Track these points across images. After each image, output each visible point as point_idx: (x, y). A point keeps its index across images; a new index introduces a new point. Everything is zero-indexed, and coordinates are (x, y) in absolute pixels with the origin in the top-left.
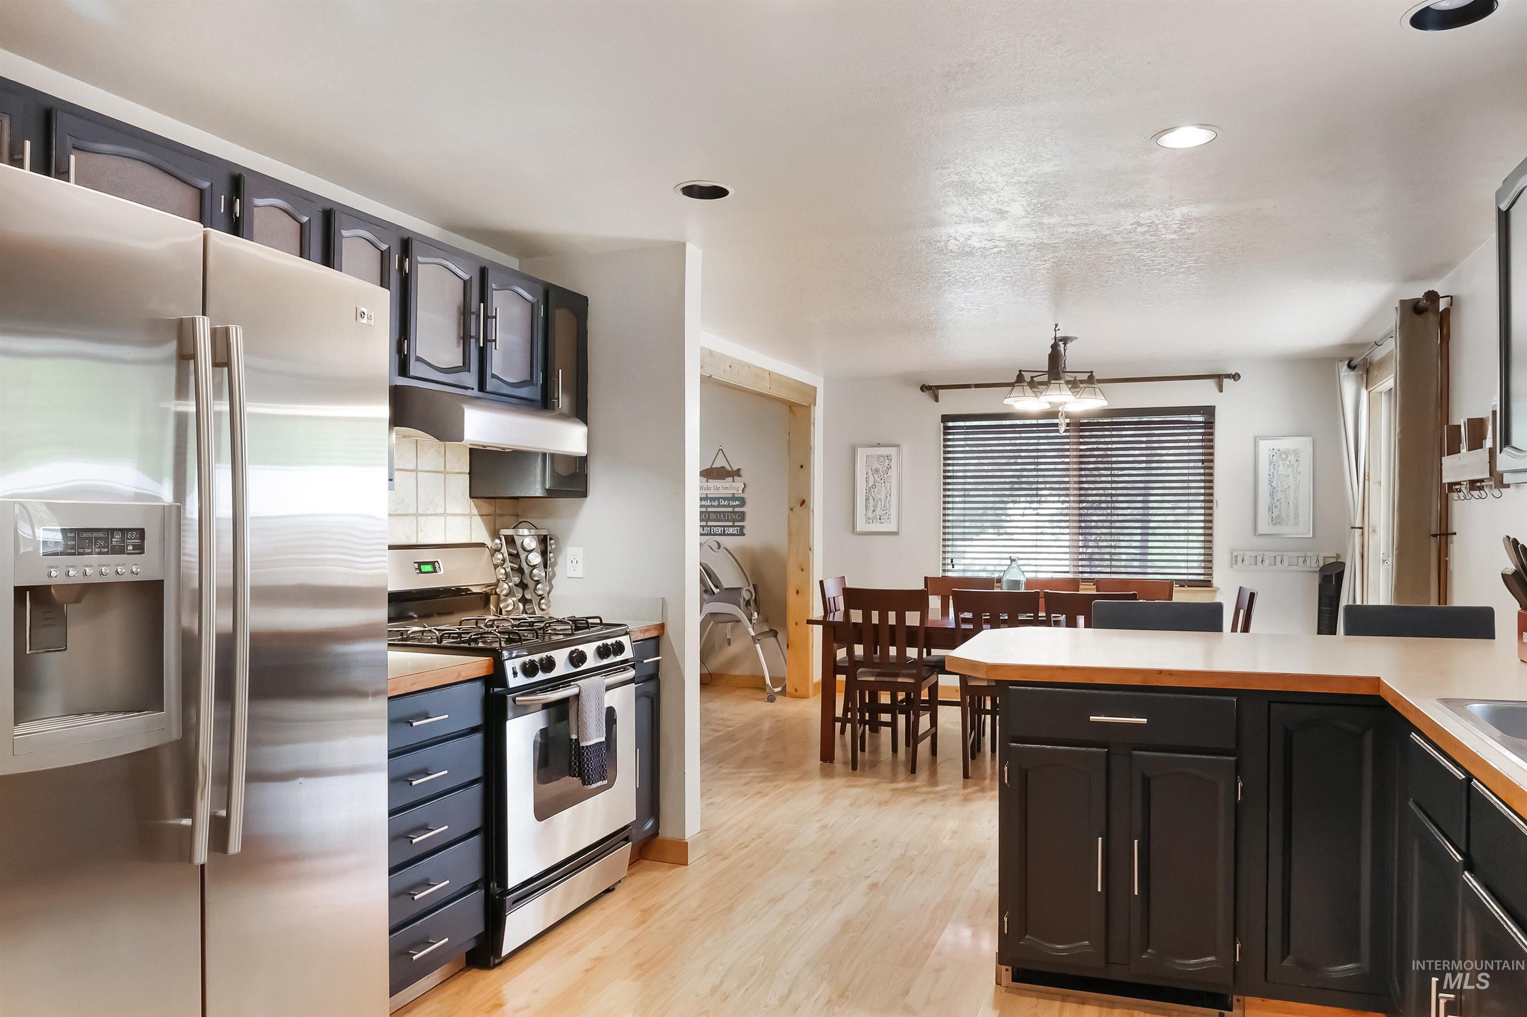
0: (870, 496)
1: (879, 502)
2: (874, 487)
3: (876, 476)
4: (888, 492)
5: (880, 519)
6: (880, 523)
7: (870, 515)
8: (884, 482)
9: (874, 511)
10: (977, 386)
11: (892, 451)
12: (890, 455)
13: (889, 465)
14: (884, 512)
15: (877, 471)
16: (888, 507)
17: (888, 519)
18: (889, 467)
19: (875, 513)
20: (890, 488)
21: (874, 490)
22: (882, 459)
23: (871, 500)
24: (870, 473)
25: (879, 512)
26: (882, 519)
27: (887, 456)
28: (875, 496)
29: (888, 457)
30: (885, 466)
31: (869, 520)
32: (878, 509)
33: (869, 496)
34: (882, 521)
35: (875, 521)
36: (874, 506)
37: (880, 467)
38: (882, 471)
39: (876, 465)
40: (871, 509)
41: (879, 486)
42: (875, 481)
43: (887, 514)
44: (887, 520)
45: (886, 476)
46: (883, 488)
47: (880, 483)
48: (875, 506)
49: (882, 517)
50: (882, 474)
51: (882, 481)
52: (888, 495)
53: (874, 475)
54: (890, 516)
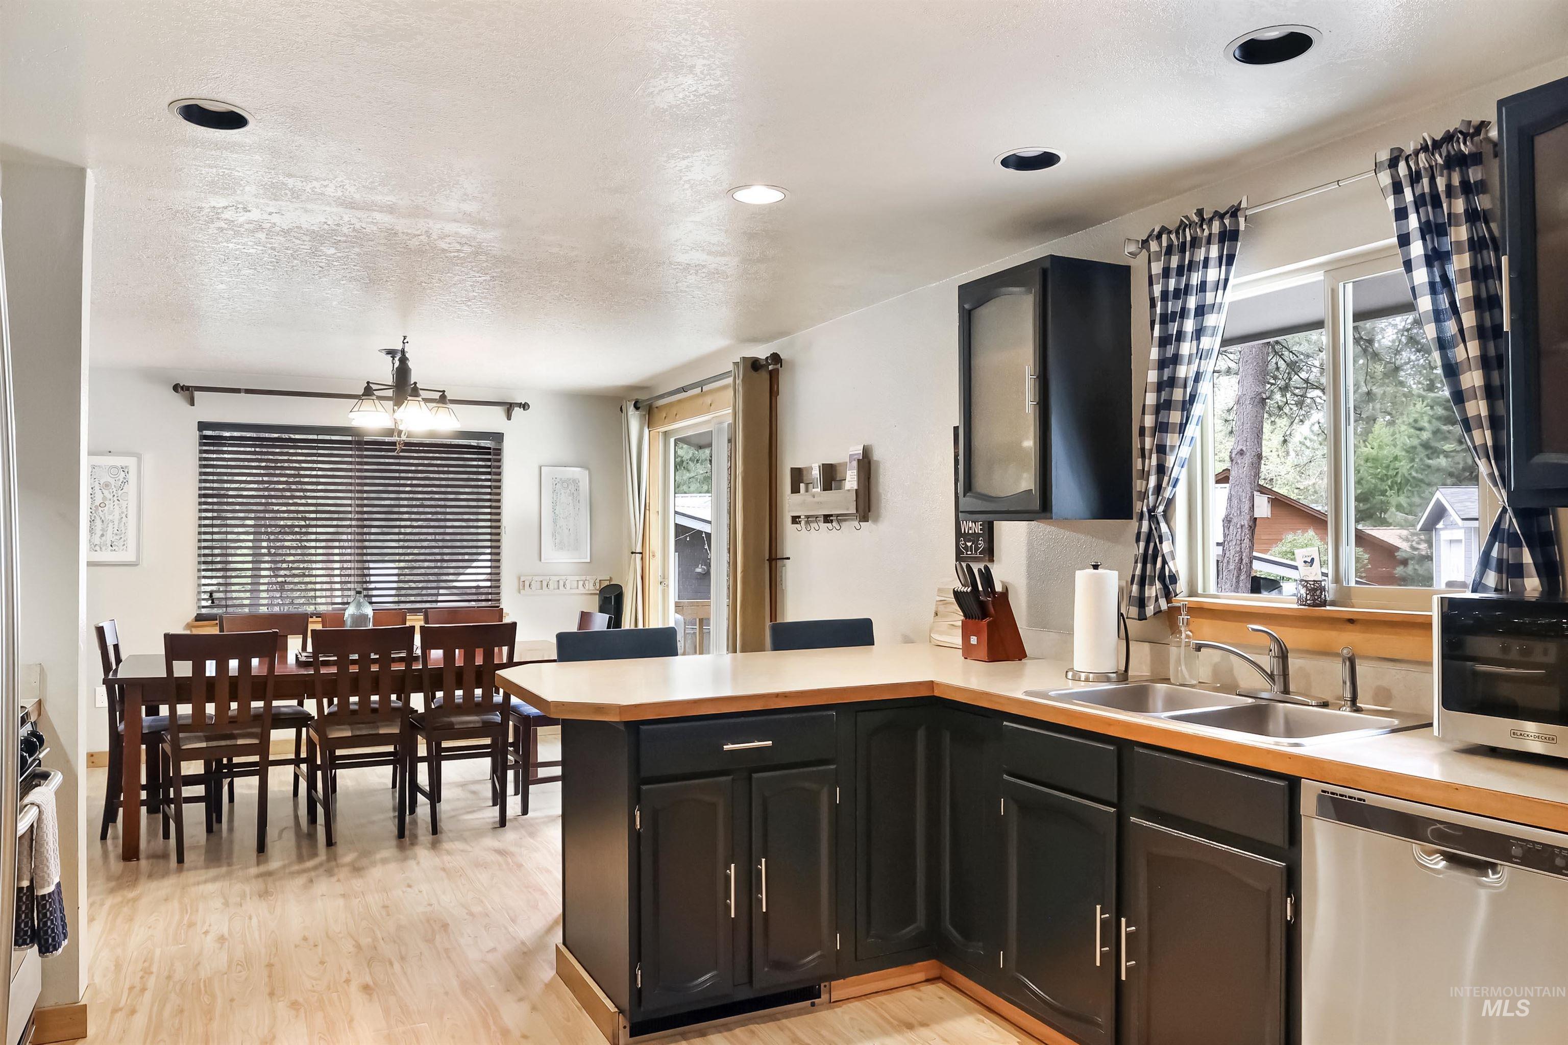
0: (97, 517)
1: (111, 525)
2: (102, 505)
3: (105, 491)
4: (123, 513)
5: (111, 546)
6: (111, 550)
7: (97, 540)
8: (118, 500)
9: (102, 535)
10: (248, 391)
11: (130, 462)
12: (127, 467)
13: (124, 478)
14: (118, 537)
15: (107, 485)
16: (123, 531)
17: (124, 545)
18: (125, 481)
19: (104, 538)
20: (127, 507)
21: (102, 509)
22: (114, 471)
23: (98, 522)
24: (97, 488)
25: (109, 536)
26: (115, 545)
27: (122, 468)
28: (105, 517)
29: (124, 469)
30: (119, 480)
31: (95, 546)
32: (110, 532)
33: (95, 517)
34: (114, 548)
35: (103, 548)
36: (103, 530)
37: (112, 481)
38: (115, 486)
39: (106, 478)
40: (99, 533)
41: (110, 504)
42: (104, 498)
43: (122, 540)
44: (122, 548)
45: (120, 492)
46: (116, 507)
47: (112, 501)
49: (114, 543)
50: (114, 490)
51: (115, 498)
52: (124, 515)
53: (103, 490)
54: (125, 543)
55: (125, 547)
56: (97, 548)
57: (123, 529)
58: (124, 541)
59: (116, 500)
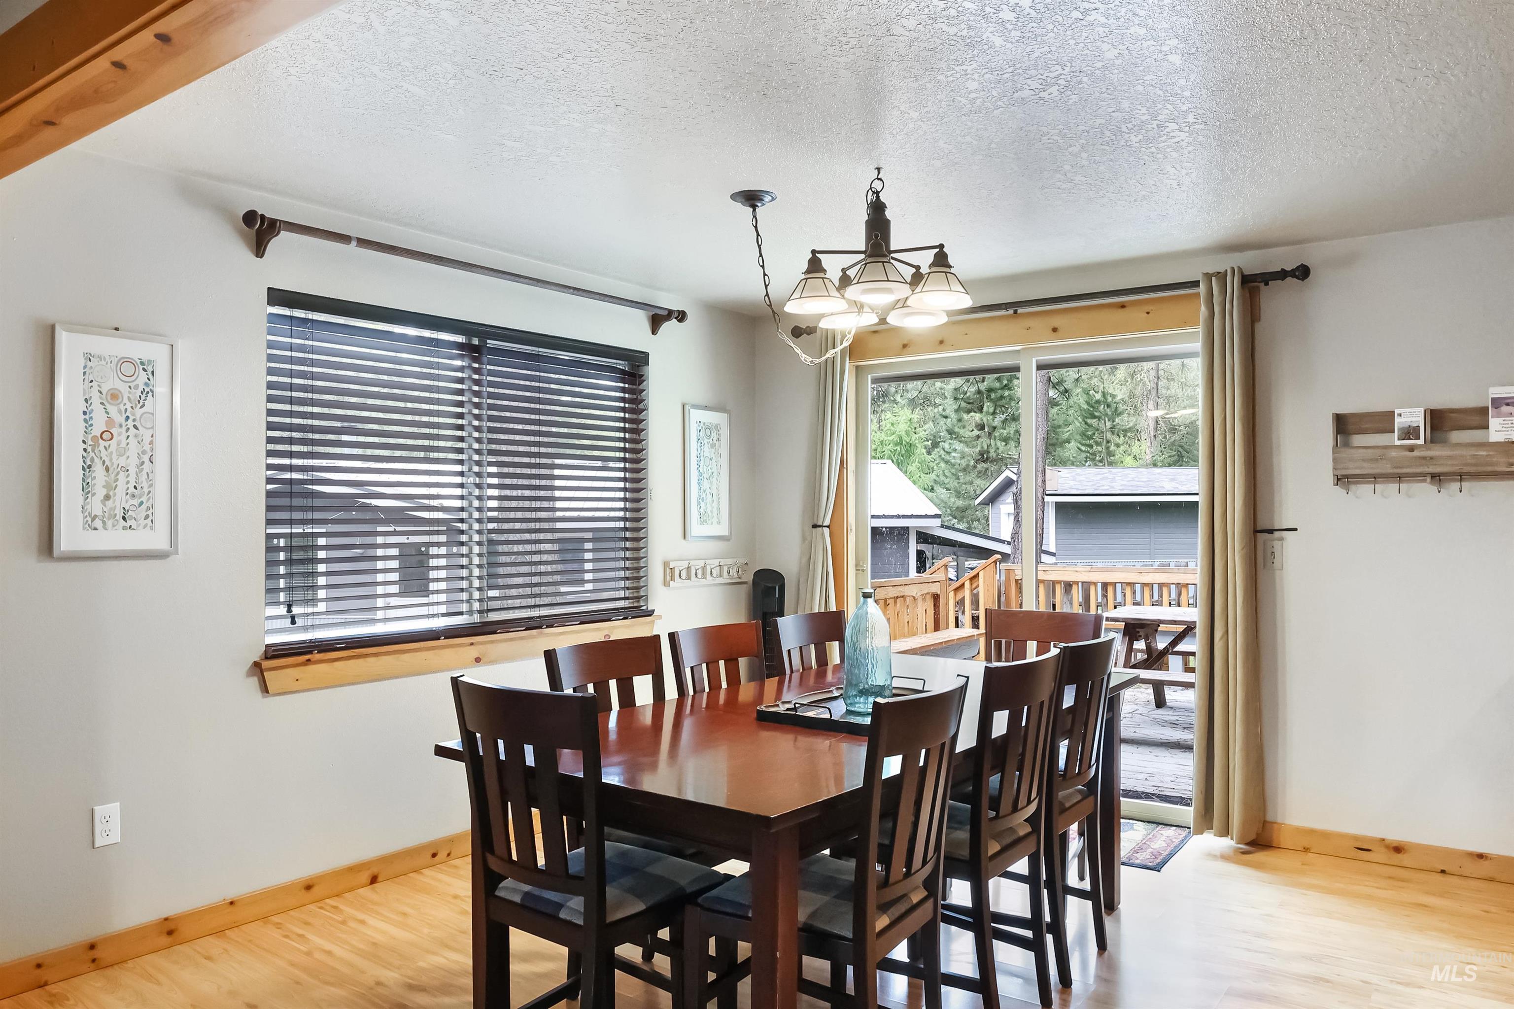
0: (97, 460)
1: (122, 475)
2: (106, 435)
3: (112, 410)
4: (144, 452)
5: (124, 518)
6: (124, 528)
7: (96, 506)
8: (135, 427)
9: (107, 497)
11: (155, 352)
12: (149, 361)
13: (147, 384)
14: (136, 502)
15: (115, 396)
16: (146, 490)
17: (147, 517)
18: (147, 392)
19: (109, 503)
20: (151, 443)
21: (107, 444)
22: (128, 369)
23: (99, 470)
24: (96, 400)
25: (120, 500)
26: (131, 517)
27: (142, 363)
28: (111, 460)
29: (144, 366)
30: (137, 387)
31: (93, 519)
32: (120, 491)
33: (92, 460)
34: (128, 524)
35: (109, 523)
36: (107, 486)
37: (123, 388)
38: (129, 398)
39: (112, 382)
40: (101, 492)
41: (120, 434)
42: (110, 421)
43: (144, 507)
44: (142, 522)
45: (139, 412)
46: (132, 441)
47: (124, 428)
48: (110, 487)
49: (130, 513)
50: (128, 406)
51: (130, 423)
52: (146, 458)
53: (108, 406)
54: (149, 513)
55: (149, 520)
56: (98, 523)
57: (145, 485)
58: (148, 509)
59: (132, 428)
